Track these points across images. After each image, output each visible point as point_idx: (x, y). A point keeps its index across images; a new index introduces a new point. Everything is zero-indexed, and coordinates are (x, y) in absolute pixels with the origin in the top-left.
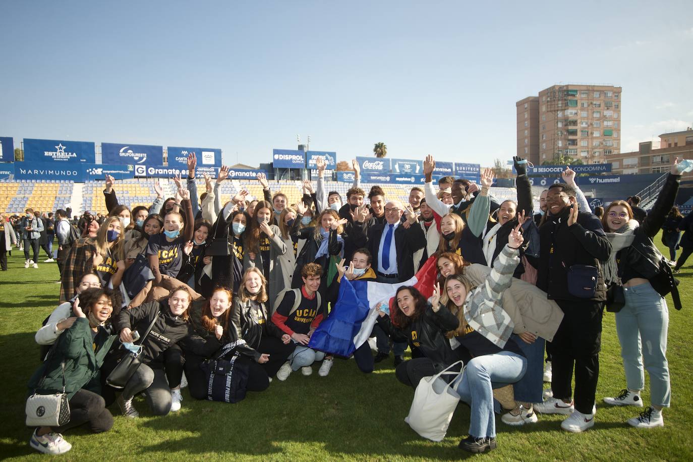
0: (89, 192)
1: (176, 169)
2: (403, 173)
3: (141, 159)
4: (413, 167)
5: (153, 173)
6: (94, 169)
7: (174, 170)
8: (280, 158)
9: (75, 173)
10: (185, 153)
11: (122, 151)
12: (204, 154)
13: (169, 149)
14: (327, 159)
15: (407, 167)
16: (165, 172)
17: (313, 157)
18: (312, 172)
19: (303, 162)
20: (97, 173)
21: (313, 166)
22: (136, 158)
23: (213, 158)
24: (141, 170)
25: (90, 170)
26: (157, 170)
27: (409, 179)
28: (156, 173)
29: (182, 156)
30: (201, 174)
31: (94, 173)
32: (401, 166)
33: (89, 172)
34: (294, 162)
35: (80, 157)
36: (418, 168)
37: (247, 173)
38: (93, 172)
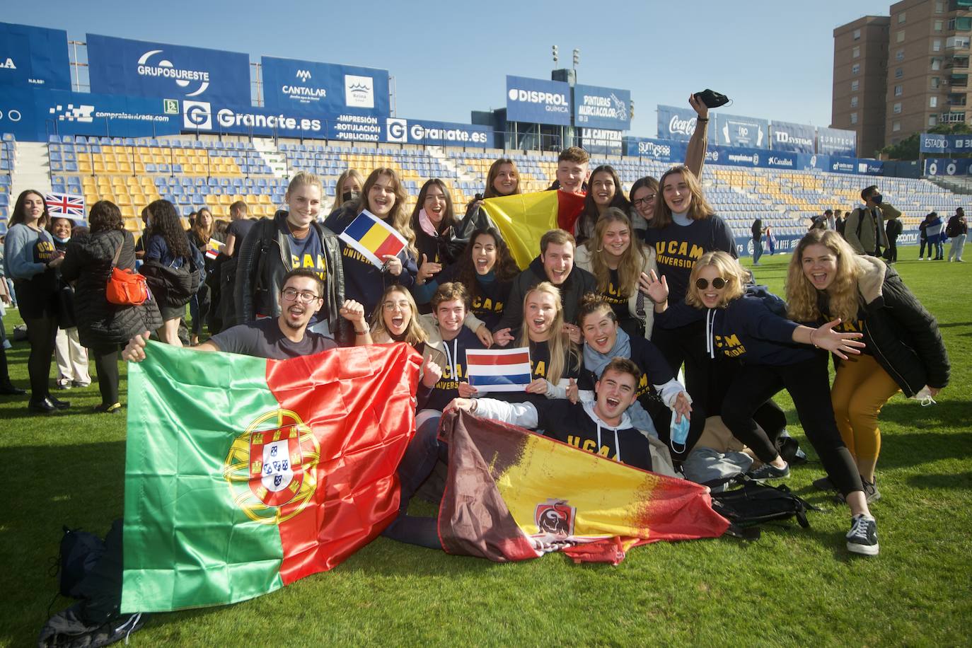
0: (66, 166)
1: (286, 117)
2: (737, 145)
3: (195, 85)
4: (753, 134)
5: (229, 122)
6: (70, 107)
7: (281, 119)
8: (522, 99)
9: (15, 116)
10: (304, 75)
11: (143, 60)
12: (350, 80)
13: (267, 63)
14: (613, 105)
15: (743, 131)
16: (261, 121)
17: (586, 98)
18: (584, 136)
19: (566, 110)
20: (79, 120)
21: (587, 120)
22: (183, 84)
23: (371, 93)
24: (197, 111)
25: (59, 108)
26: (239, 117)
27: (750, 159)
28: (238, 123)
29: (298, 83)
30: (346, 131)
31: (71, 119)
32: (734, 131)
33: (58, 113)
34: (549, 109)
35: (24, 69)
36: (760, 135)
37: (450, 132)
38: (68, 114)
